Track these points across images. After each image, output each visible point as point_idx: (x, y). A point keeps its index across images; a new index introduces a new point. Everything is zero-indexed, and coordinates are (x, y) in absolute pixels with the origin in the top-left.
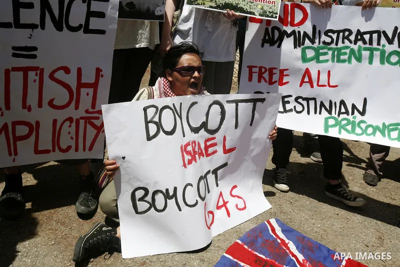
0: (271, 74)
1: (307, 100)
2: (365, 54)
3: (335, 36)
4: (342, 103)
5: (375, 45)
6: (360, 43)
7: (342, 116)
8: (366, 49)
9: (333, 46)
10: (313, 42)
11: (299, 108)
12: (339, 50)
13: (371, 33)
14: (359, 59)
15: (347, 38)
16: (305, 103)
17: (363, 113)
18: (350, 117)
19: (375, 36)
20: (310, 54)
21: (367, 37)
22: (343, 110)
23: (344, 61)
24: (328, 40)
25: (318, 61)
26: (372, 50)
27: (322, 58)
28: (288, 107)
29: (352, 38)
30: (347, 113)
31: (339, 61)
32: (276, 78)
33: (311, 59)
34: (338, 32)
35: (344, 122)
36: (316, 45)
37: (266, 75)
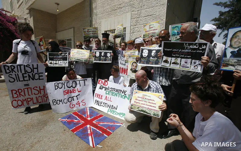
0: (99, 96)
1: (106, 104)
2: (118, 95)
3: (112, 89)
4: (113, 106)
5: (120, 93)
6: (117, 92)
7: (112, 109)
8: (118, 94)
9: (112, 91)
10: (108, 90)
11: (104, 105)
12: (113, 93)
13: (119, 90)
14: (117, 96)
15: (115, 90)
16: (105, 104)
17: (116, 109)
18: (113, 110)
19: (120, 91)
20: (107, 92)
21: (118, 91)
22: (112, 108)
23: (114, 96)
24: (111, 90)
25: (109, 95)
26: (119, 94)
27: (109, 94)
28: (102, 105)
29: (116, 90)
30: (113, 108)
31: (113, 95)
32: (100, 97)
33: (107, 94)
34: (113, 89)
35: (112, 111)
36: (108, 91)
37: (98, 96)
